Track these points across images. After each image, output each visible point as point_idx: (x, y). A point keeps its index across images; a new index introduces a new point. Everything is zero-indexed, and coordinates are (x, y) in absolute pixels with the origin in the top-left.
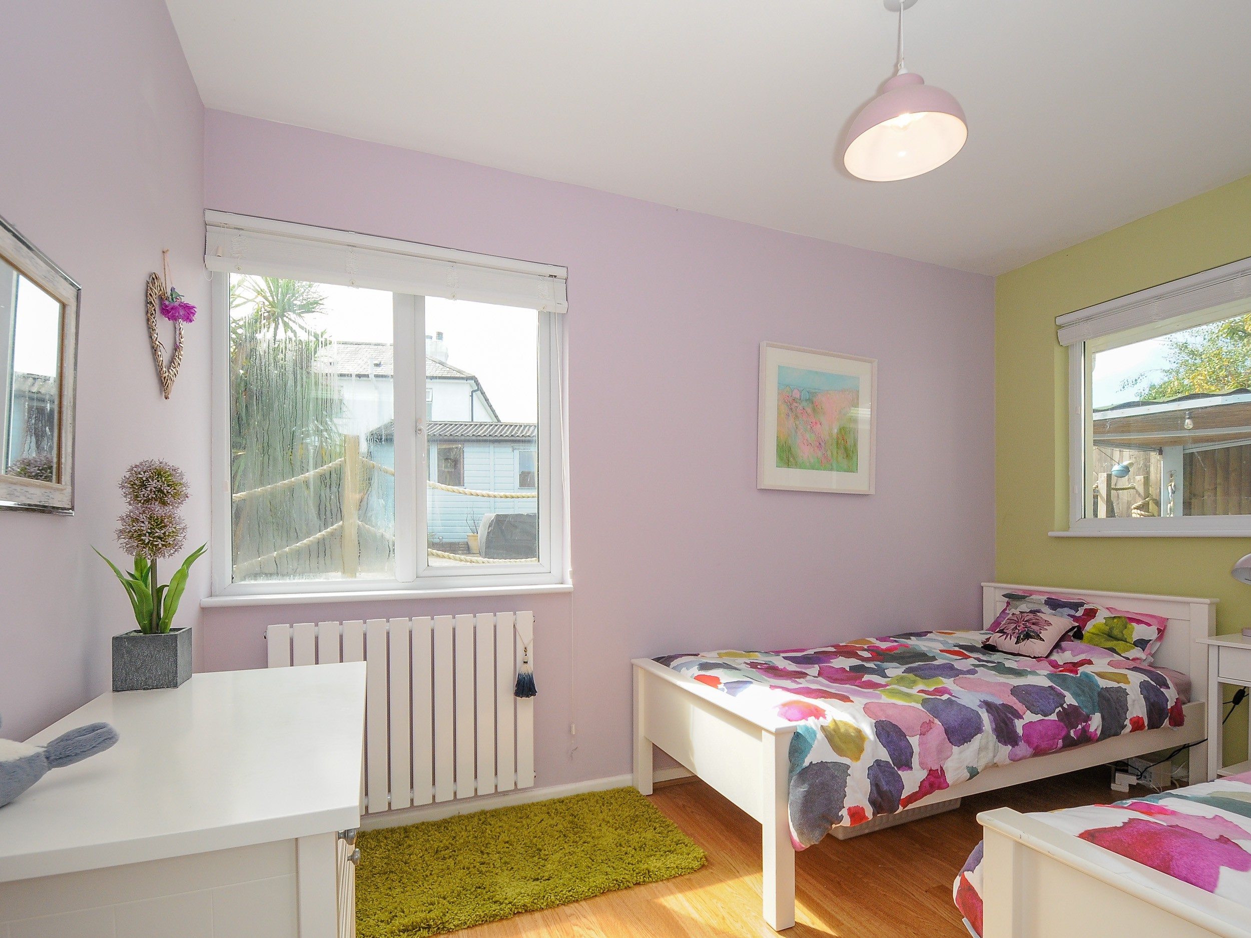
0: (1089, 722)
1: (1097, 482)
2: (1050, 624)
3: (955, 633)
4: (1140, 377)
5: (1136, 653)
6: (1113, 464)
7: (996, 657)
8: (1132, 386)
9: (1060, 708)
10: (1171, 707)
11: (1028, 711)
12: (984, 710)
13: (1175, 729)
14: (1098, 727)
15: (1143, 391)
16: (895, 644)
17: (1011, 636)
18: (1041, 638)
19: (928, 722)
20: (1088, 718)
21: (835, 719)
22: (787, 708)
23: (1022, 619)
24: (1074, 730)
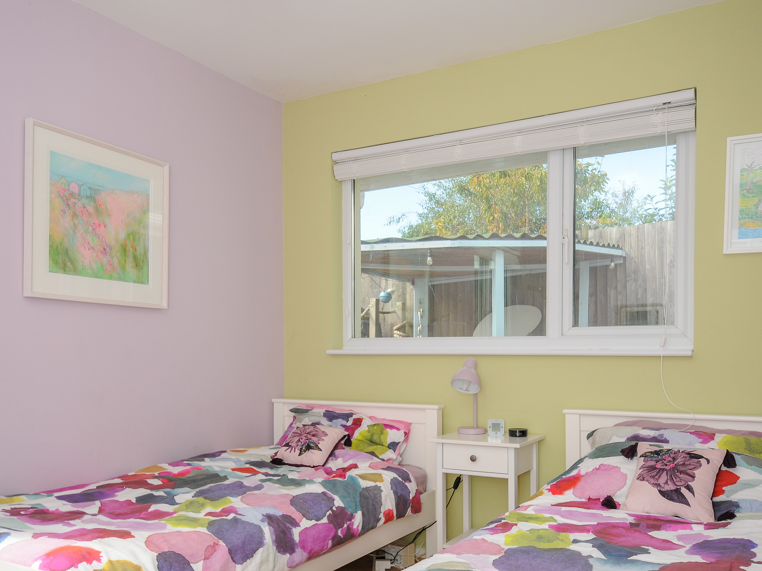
0: (353, 520)
1: (369, 305)
2: (327, 434)
3: (248, 450)
4: (402, 216)
5: (390, 454)
6: (381, 291)
7: (282, 470)
8: (396, 223)
9: (330, 512)
10: (413, 498)
11: (304, 518)
12: (266, 523)
13: (416, 515)
14: (359, 523)
15: (403, 229)
16: (188, 467)
17: (295, 448)
18: (319, 448)
19: (212, 545)
20: (352, 517)
21: (111, 559)
22: (52, 558)
23: (305, 432)
24: (341, 529)
